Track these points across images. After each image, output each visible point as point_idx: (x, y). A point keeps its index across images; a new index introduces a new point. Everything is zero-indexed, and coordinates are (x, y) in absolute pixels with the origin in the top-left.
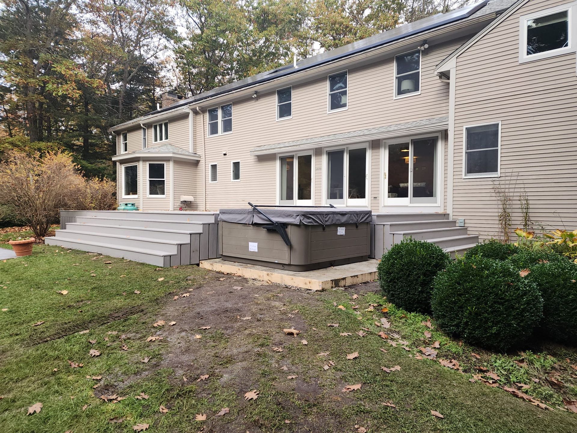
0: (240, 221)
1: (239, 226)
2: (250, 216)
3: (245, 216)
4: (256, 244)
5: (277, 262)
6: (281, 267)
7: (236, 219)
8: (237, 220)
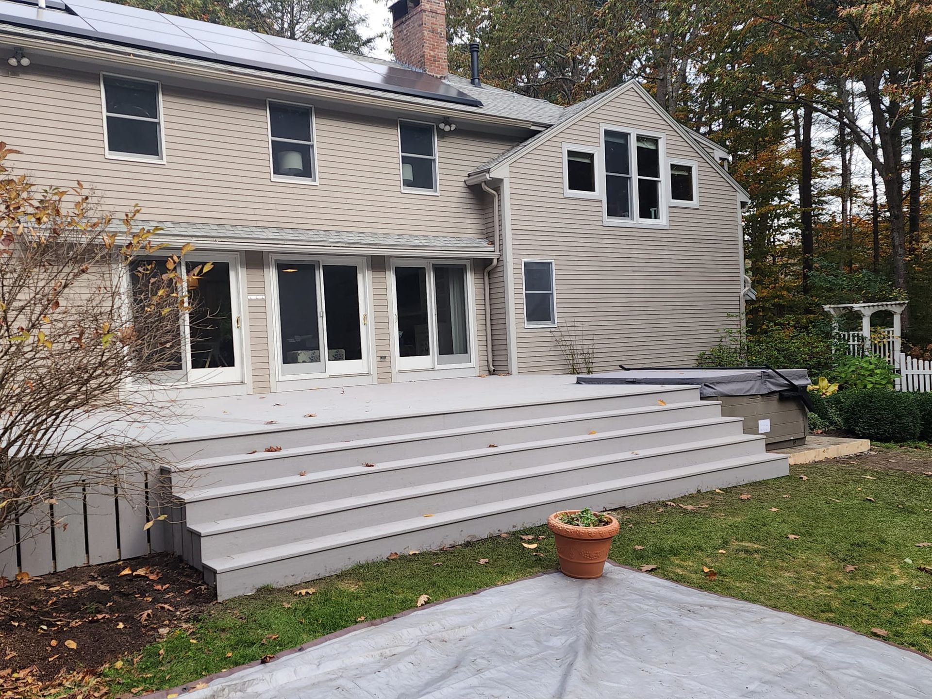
0: (748, 391)
1: (745, 399)
2: (759, 382)
3: (751, 383)
4: (768, 422)
5: (792, 438)
6: (791, 444)
7: (741, 390)
8: (744, 391)
